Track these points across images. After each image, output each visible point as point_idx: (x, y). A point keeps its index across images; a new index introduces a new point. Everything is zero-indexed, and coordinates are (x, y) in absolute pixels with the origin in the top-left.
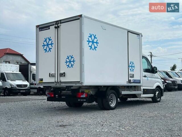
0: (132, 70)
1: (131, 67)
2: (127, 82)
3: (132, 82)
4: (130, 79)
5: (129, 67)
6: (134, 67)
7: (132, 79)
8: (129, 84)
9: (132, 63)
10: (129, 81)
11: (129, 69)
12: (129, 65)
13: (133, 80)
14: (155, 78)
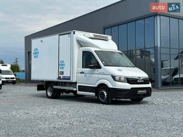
0: (62, 68)
1: (61, 66)
2: (57, 78)
3: (62, 78)
4: (60, 76)
5: (59, 66)
6: (64, 65)
7: (61, 76)
8: (59, 80)
9: (62, 62)
10: (59, 78)
11: (59, 67)
12: (59, 64)
13: (63, 77)
14: (98, 74)
